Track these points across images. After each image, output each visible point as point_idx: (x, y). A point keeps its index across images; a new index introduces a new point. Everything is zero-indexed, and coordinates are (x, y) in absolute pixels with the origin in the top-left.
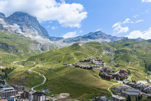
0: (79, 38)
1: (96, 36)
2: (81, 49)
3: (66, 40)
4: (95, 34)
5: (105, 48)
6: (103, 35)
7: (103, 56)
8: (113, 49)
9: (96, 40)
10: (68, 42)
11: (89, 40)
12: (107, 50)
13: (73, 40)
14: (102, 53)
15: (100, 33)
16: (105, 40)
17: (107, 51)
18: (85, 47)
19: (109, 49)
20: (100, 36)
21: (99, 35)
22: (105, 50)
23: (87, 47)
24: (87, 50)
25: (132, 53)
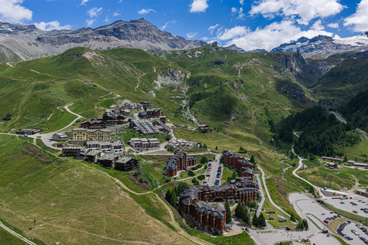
0: (85, 33)
1: (133, 32)
2: (91, 70)
3: (47, 36)
4: (132, 25)
5: (162, 69)
6: (151, 31)
7: (157, 92)
8: (182, 73)
9: (133, 42)
10: (52, 42)
11: (114, 42)
12: (168, 75)
13: (67, 37)
14: (156, 85)
15: (143, 25)
16: (157, 45)
17: (167, 77)
18: (104, 64)
19: (172, 74)
20: (143, 33)
21: (141, 31)
22: (161, 76)
23: (110, 64)
24: (111, 73)
25: (234, 88)
